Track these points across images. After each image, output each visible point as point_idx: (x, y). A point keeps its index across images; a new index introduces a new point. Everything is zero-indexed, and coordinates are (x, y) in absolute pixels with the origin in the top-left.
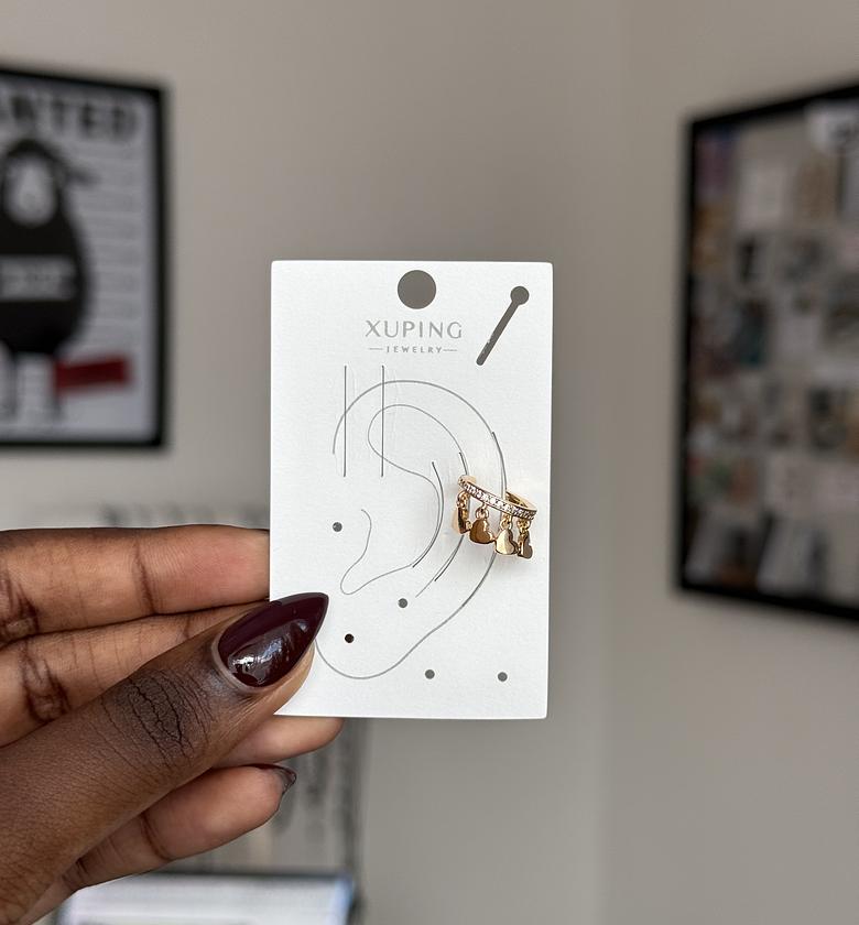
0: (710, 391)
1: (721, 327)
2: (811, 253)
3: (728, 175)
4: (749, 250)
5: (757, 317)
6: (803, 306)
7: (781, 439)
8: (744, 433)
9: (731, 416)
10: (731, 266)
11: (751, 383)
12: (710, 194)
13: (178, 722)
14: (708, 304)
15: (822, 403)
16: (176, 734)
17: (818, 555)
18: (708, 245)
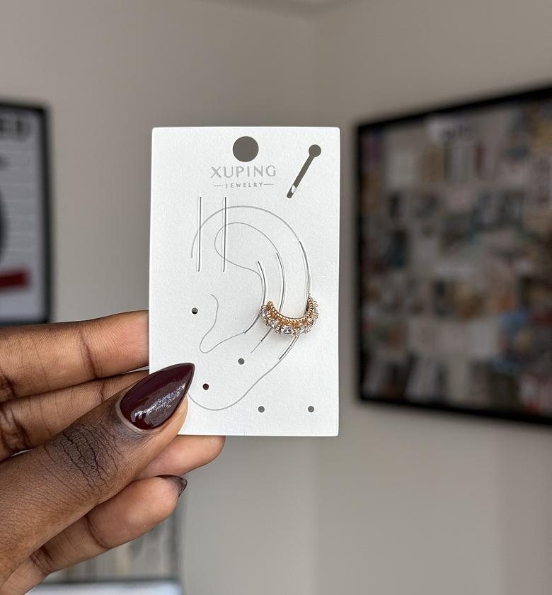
0: (374, 283)
1: (380, 244)
2: (431, 203)
3: (380, 156)
4: (394, 201)
5: (401, 240)
6: (427, 232)
7: (417, 310)
8: (395, 307)
9: (387, 297)
10: (383, 210)
11: (398, 278)
12: (370, 167)
13: (96, 458)
14: (371, 231)
15: (441, 289)
16: (94, 464)
17: (442, 377)
18: (370, 198)
